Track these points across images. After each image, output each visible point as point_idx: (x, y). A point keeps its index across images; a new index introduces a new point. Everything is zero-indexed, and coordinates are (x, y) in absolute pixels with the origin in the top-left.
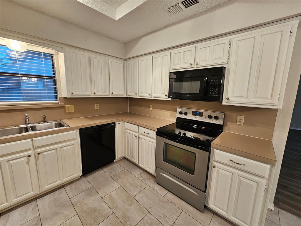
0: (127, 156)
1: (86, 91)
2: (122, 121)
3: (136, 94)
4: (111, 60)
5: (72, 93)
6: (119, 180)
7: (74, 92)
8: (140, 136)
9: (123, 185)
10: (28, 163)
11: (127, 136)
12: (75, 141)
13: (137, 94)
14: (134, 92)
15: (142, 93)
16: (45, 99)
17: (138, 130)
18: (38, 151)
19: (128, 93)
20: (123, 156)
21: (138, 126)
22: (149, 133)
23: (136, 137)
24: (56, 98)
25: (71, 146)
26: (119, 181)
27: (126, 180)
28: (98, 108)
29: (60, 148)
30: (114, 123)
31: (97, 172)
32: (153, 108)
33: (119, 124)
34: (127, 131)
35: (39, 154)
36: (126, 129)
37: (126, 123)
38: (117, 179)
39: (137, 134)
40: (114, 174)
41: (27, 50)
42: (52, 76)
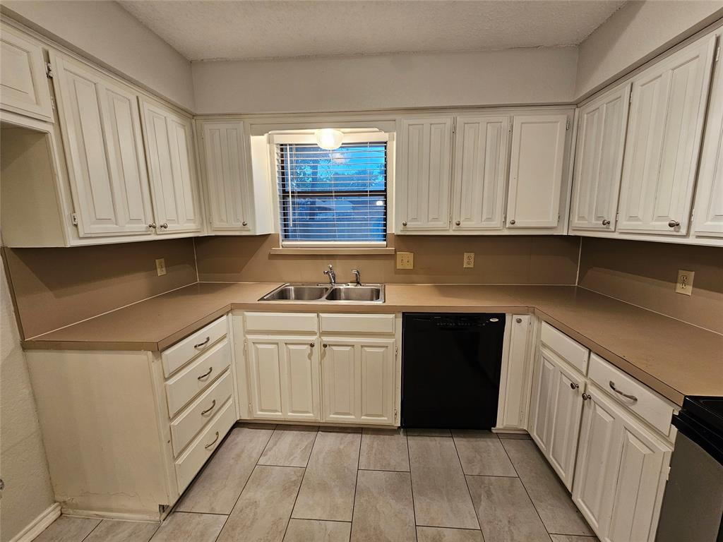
0: (534, 435)
1: (435, 219)
2: (534, 313)
3: (606, 223)
4: (520, 118)
5: (405, 225)
6: (484, 503)
7: (410, 221)
8: (592, 391)
9: (490, 532)
10: (310, 356)
11: (543, 368)
12: (391, 341)
13: (613, 222)
14: (598, 218)
15: (632, 218)
16: (365, 238)
17: (585, 364)
18: (326, 339)
19: (576, 222)
20: (525, 428)
21: (586, 352)
22: (636, 400)
23: (572, 386)
24: (385, 236)
25: (382, 350)
26: (481, 508)
27: (507, 523)
28: (472, 266)
29: (360, 347)
30: (502, 317)
31: (436, 438)
32: (694, 286)
33: (519, 321)
34: (546, 352)
35: (325, 346)
36: (544, 345)
37: (544, 323)
38: (480, 496)
39: (580, 380)
40: (476, 472)
41: (343, 144)
42: (383, 188)
